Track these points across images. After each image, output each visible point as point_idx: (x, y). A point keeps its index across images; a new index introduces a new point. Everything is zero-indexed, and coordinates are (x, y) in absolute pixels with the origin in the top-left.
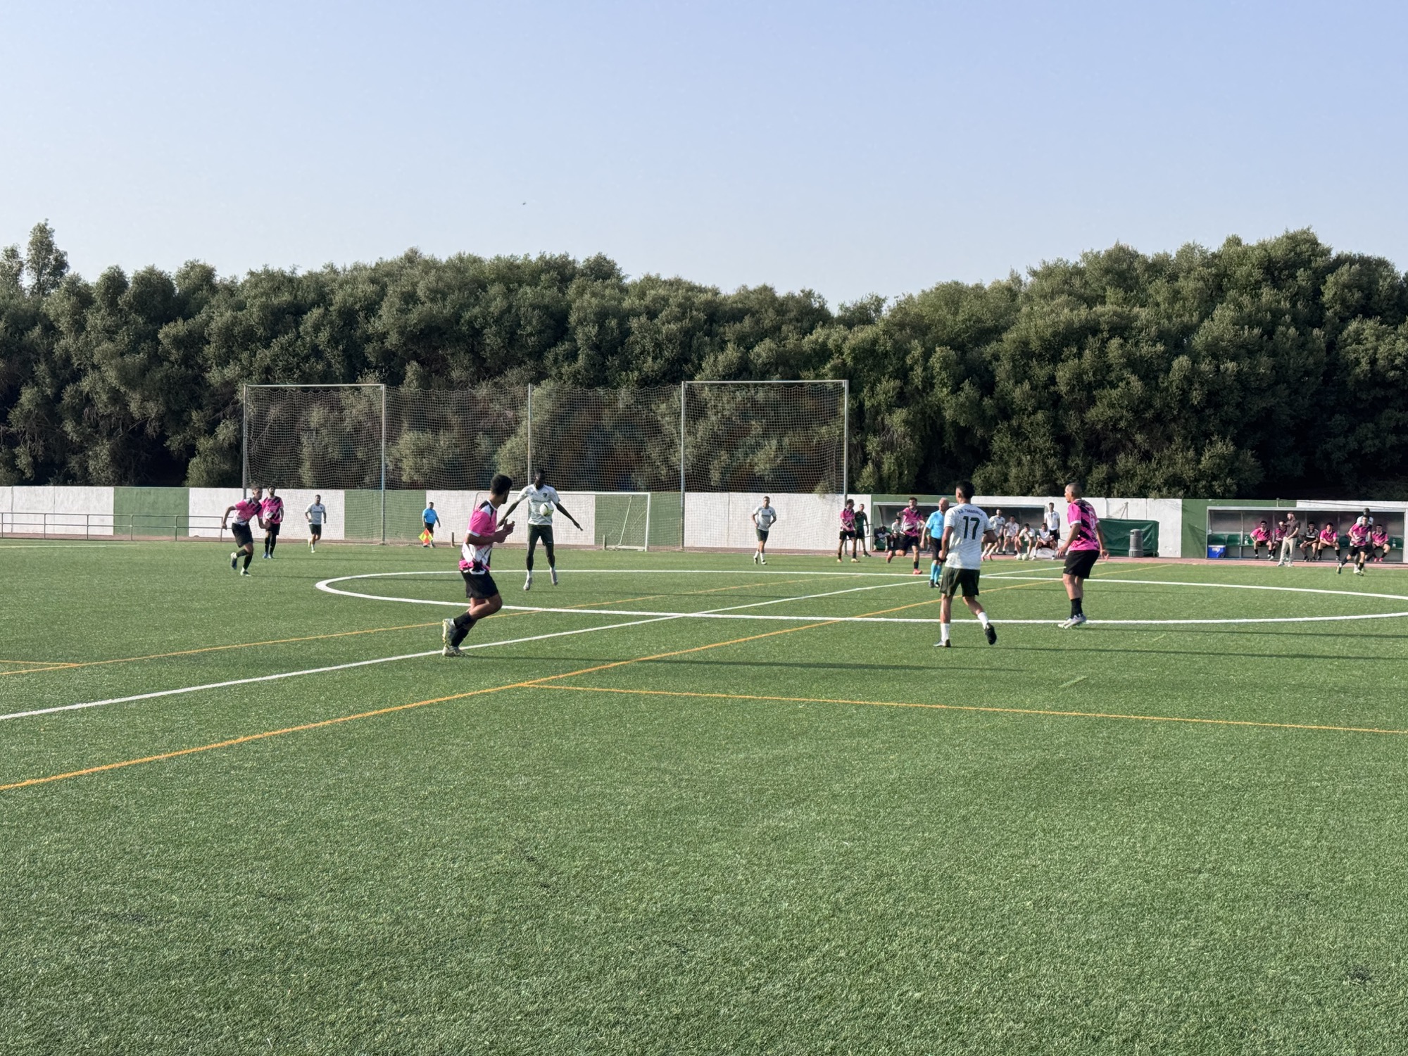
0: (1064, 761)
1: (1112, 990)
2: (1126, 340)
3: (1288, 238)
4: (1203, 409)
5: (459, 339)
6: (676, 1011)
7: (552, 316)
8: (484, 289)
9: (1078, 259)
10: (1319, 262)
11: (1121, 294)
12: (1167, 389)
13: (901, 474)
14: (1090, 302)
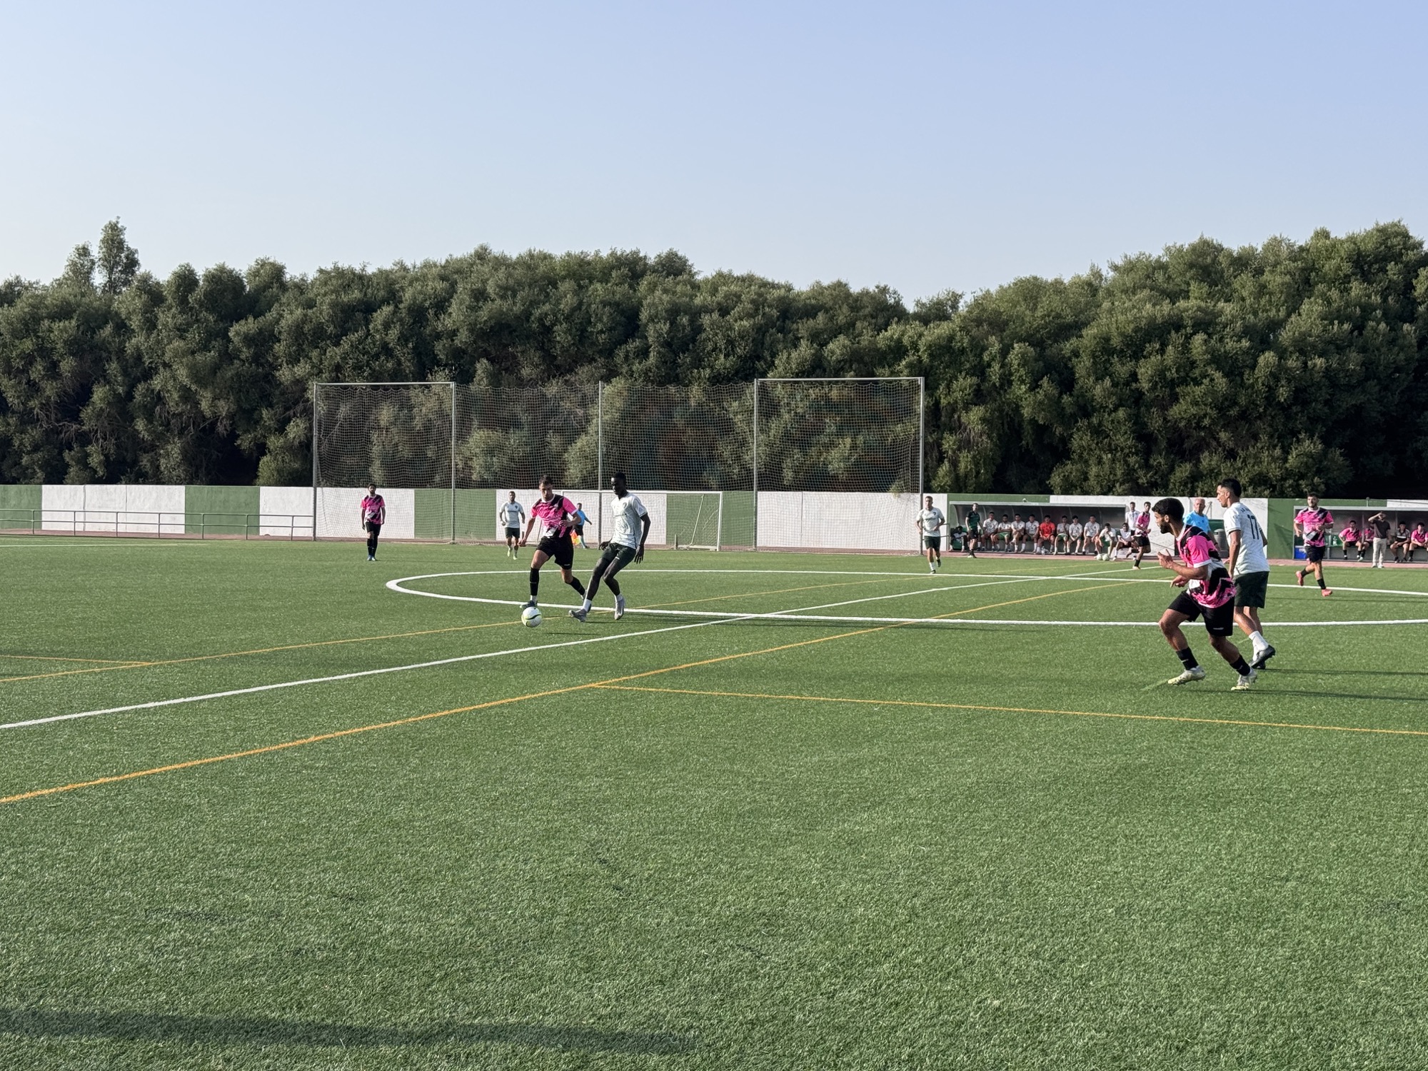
0: (1147, 766)
1: (1196, 1000)
2: (1210, 336)
3: (1378, 230)
4: (1290, 407)
5: (529, 336)
6: (751, 1016)
7: (622, 313)
8: (555, 286)
9: (1161, 253)
10: (1411, 255)
11: (1205, 289)
12: (1252, 386)
13: (978, 473)
14: (1174, 297)
